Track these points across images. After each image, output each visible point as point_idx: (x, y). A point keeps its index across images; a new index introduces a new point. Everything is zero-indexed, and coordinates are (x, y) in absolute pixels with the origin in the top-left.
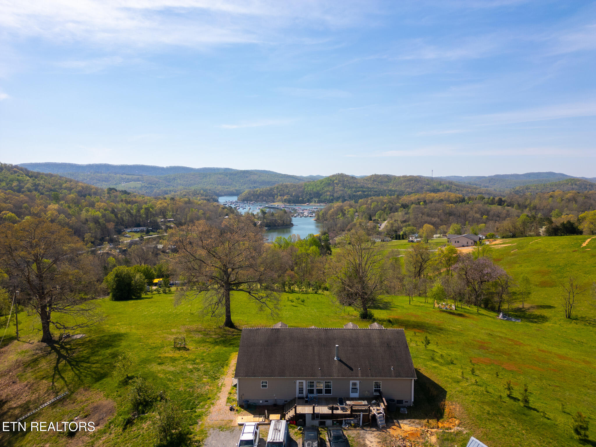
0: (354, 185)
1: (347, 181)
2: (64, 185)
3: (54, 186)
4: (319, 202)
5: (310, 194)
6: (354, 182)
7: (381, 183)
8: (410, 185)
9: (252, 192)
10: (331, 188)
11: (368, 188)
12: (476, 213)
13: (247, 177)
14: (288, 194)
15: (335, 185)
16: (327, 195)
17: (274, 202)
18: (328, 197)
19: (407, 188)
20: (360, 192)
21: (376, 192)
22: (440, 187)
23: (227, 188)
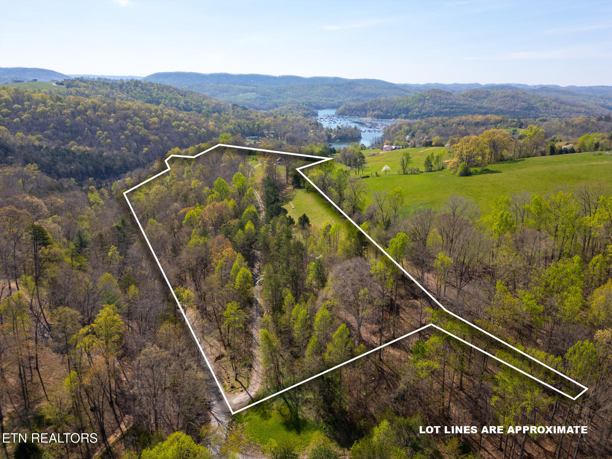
0: (445, 102)
1: (439, 97)
2: (204, 102)
3: (197, 103)
4: (405, 118)
5: (400, 110)
6: (446, 99)
7: (477, 99)
8: (504, 101)
9: (348, 107)
10: (421, 104)
11: (459, 104)
13: (352, 88)
14: (379, 109)
15: (426, 101)
16: (415, 111)
17: (365, 116)
18: (415, 113)
20: (448, 109)
21: (465, 109)
22: (538, 105)
23: (331, 101)
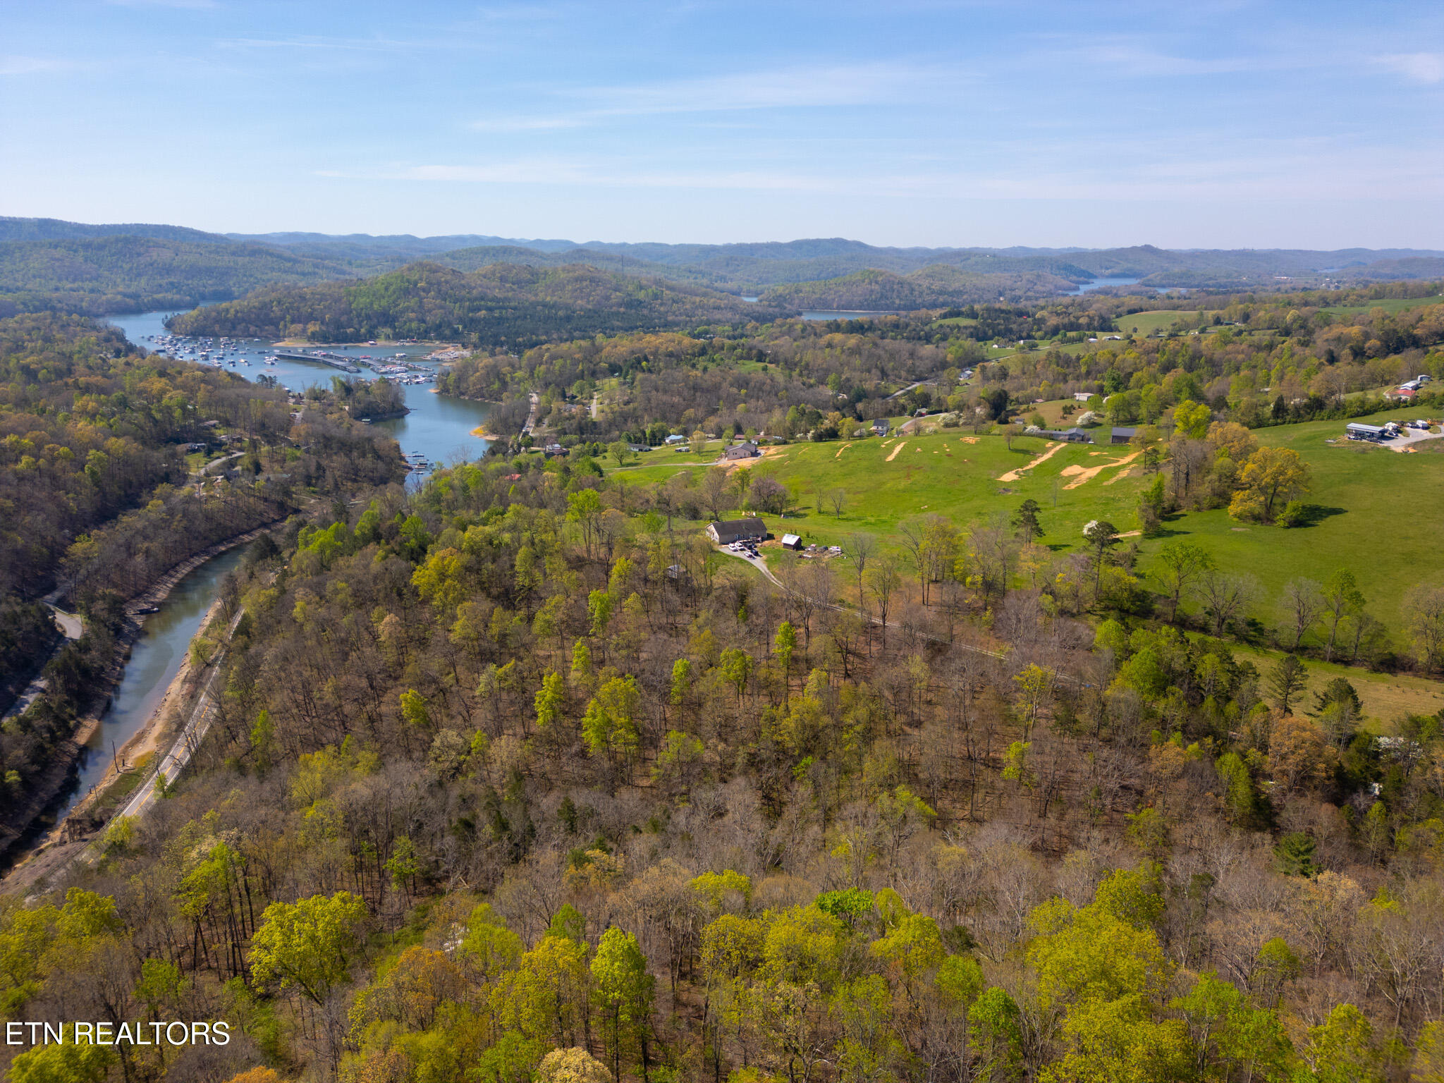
0: (463, 293)
1: (446, 282)
4: (397, 337)
5: (368, 317)
6: (463, 286)
7: (518, 282)
8: (581, 290)
9: (214, 314)
10: (413, 302)
11: (495, 299)
12: (732, 385)
13: (139, 255)
14: (311, 318)
15: (422, 293)
16: (411, 321)
17: (284, 338)
18: (414, 325)
19: (577, 298)
20: (484, 312)
21: (515, 308)
22: (641, 295)
23: (92, 291)
